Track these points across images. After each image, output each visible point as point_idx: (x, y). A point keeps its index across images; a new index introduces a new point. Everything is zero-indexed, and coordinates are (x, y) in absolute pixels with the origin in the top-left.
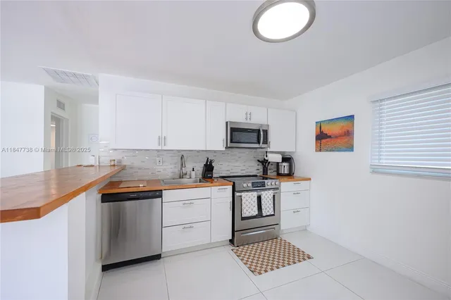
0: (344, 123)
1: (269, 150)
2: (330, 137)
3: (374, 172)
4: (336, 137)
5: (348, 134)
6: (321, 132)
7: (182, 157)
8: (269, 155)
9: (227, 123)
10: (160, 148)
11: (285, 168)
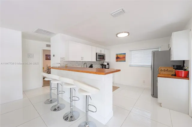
0: (124, 55)
1: (105, 61)
2: (120, 58)
3: (130, 66)
4: (122, 58)
5: (124, 57)
6: (118, 57)
7: (85, 63)
8: (105, 63)
9: (96, 53)
10: (82, 61)
11: (107, 67)
